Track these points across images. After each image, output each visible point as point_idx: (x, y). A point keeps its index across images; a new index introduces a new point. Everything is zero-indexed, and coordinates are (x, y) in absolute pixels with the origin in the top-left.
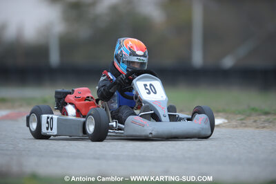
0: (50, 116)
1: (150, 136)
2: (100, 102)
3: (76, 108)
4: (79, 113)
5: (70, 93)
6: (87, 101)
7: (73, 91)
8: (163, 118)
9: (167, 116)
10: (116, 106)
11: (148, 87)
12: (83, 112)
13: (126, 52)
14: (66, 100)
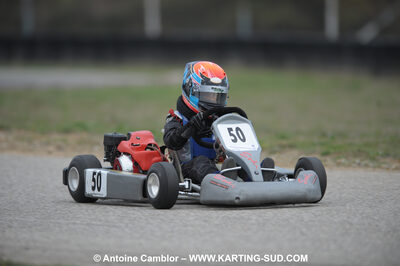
0: (98, 171)
1: (237, 201)
2: (166, 150)
3: (133, 159)
4: (137, 168)
5: (125, 139)
6: (148, 150)
7: (129, 135)
8: (254, 177)
9: (261, 174)
10: (188, 157)
11: (234, 132)
12: (143, 165)
13: (196, 80)
14: (119, 148)
